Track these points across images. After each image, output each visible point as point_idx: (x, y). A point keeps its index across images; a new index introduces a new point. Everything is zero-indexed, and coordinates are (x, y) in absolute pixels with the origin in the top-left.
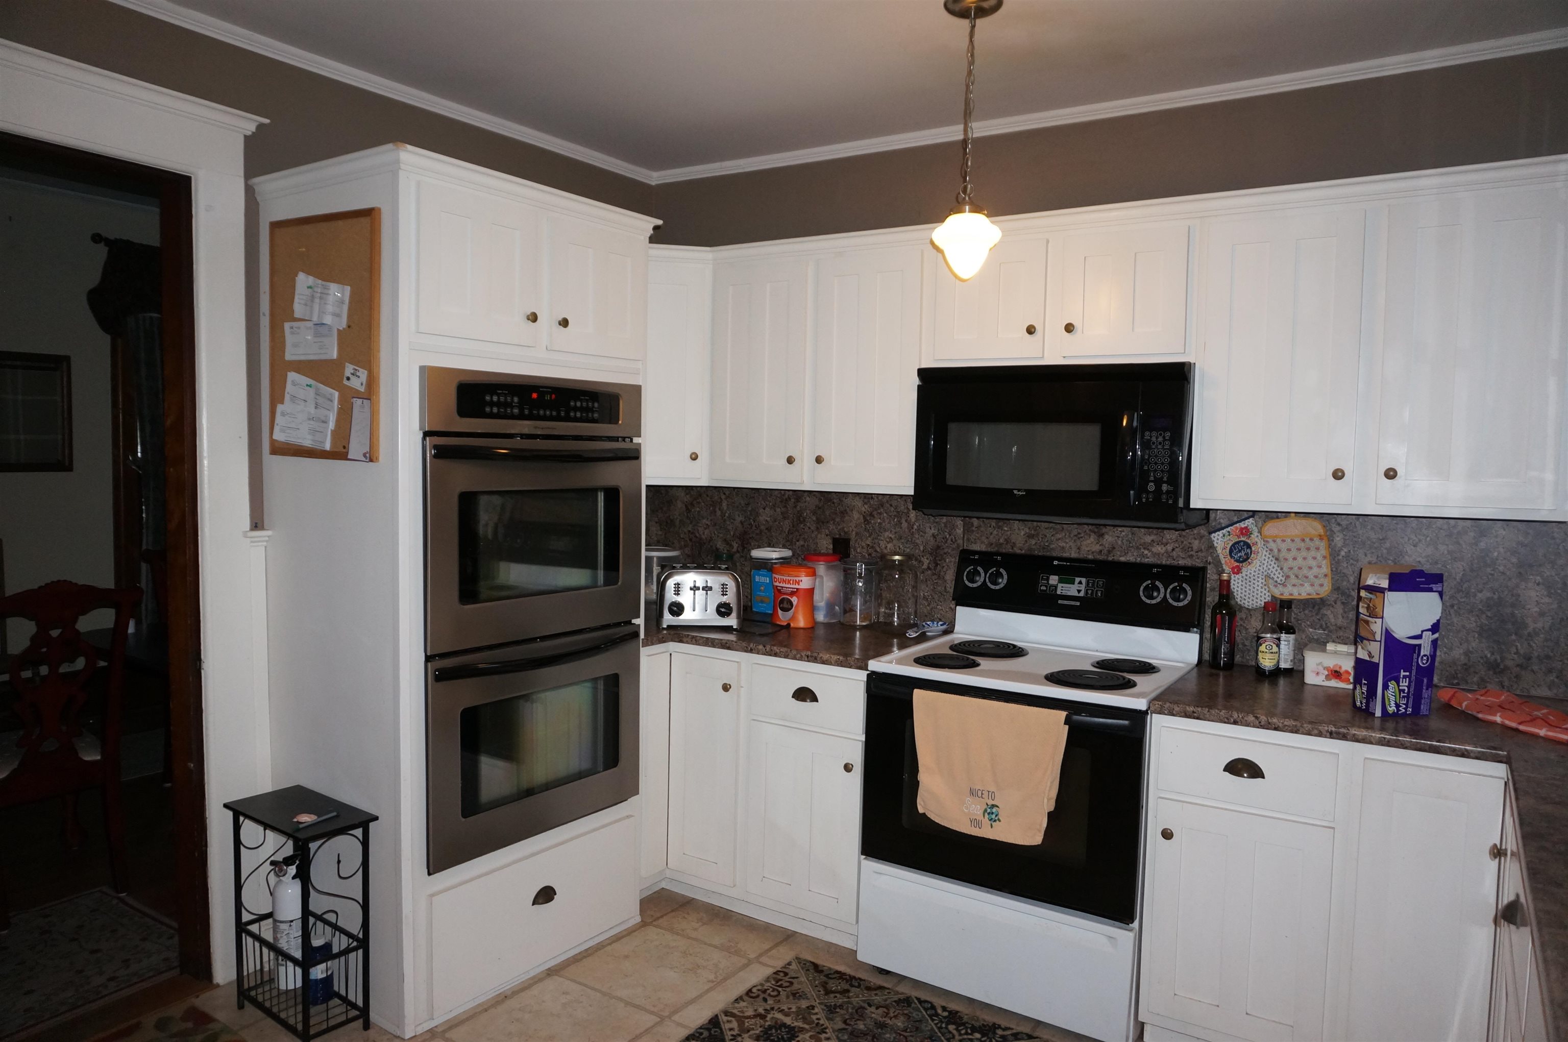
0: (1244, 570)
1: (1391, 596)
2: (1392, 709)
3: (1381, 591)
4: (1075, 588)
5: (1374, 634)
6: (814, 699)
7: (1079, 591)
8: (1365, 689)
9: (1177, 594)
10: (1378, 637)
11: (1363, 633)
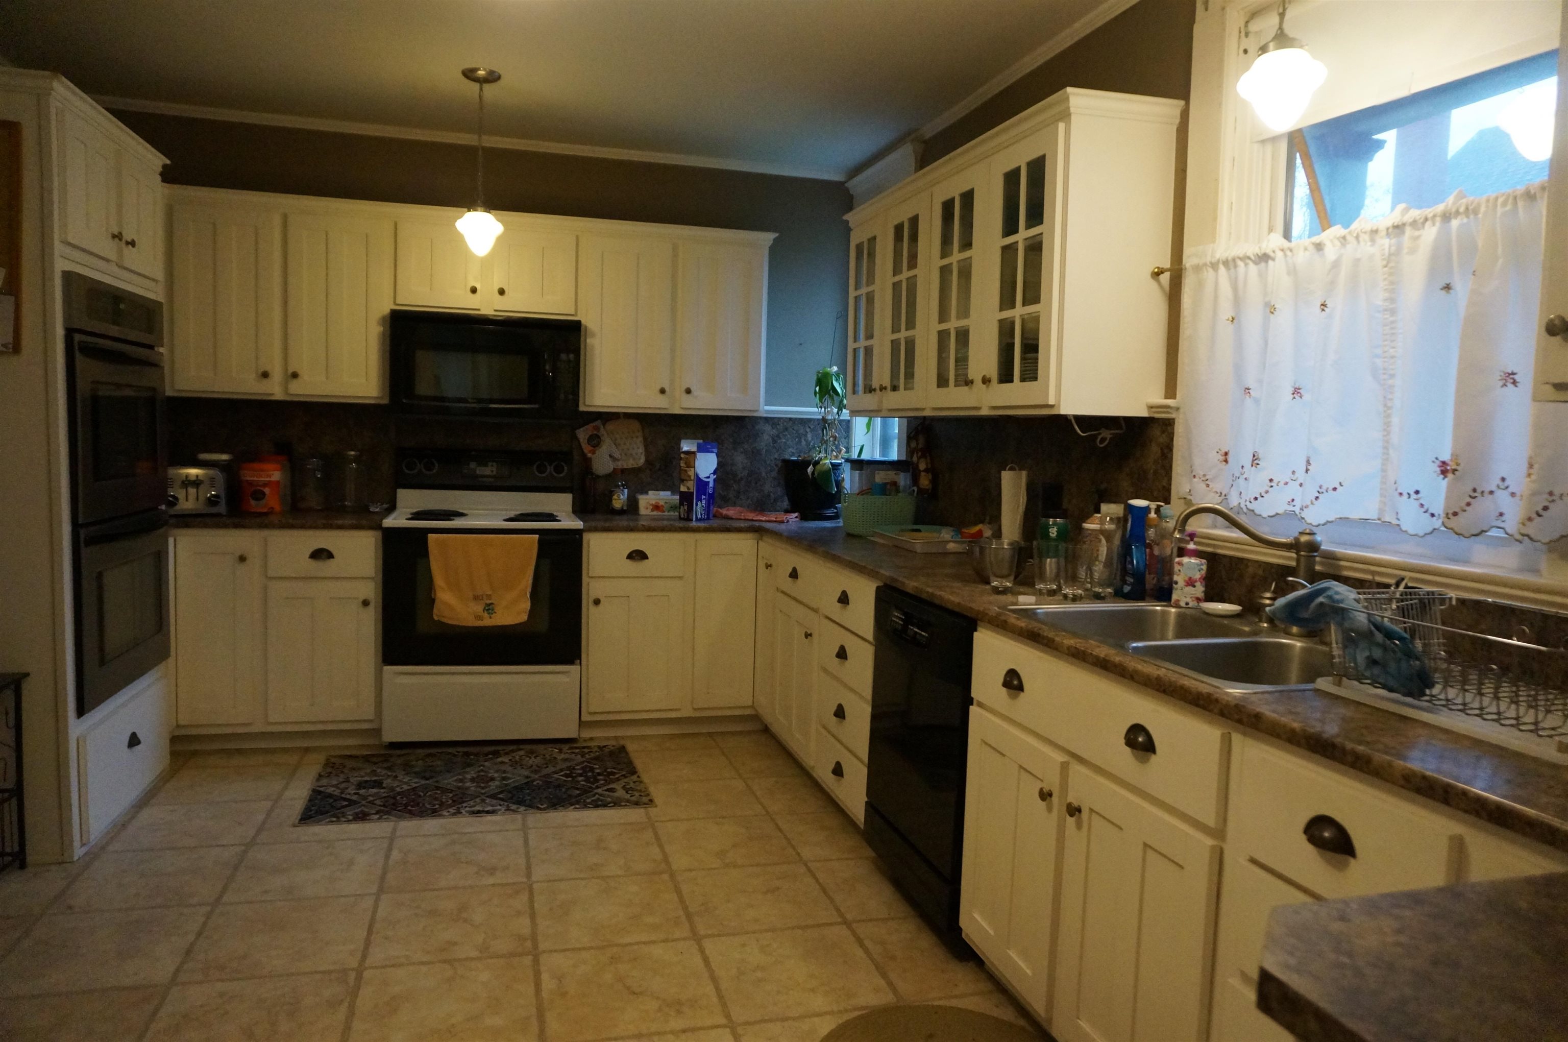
0: (597, 452)
1: (699, 455)
2: (699, 516)
3: (694, 453)
4: (488, 471)
5: (690, 476)
6: (330, 555)
7: (492, 471)
8: (686, 507)
9: (558, 470)
10: (692, 478)
11: (683, 477)
